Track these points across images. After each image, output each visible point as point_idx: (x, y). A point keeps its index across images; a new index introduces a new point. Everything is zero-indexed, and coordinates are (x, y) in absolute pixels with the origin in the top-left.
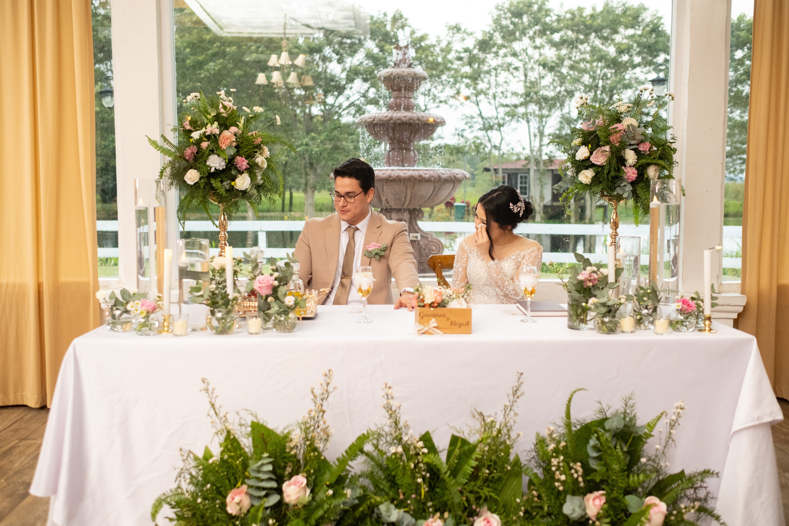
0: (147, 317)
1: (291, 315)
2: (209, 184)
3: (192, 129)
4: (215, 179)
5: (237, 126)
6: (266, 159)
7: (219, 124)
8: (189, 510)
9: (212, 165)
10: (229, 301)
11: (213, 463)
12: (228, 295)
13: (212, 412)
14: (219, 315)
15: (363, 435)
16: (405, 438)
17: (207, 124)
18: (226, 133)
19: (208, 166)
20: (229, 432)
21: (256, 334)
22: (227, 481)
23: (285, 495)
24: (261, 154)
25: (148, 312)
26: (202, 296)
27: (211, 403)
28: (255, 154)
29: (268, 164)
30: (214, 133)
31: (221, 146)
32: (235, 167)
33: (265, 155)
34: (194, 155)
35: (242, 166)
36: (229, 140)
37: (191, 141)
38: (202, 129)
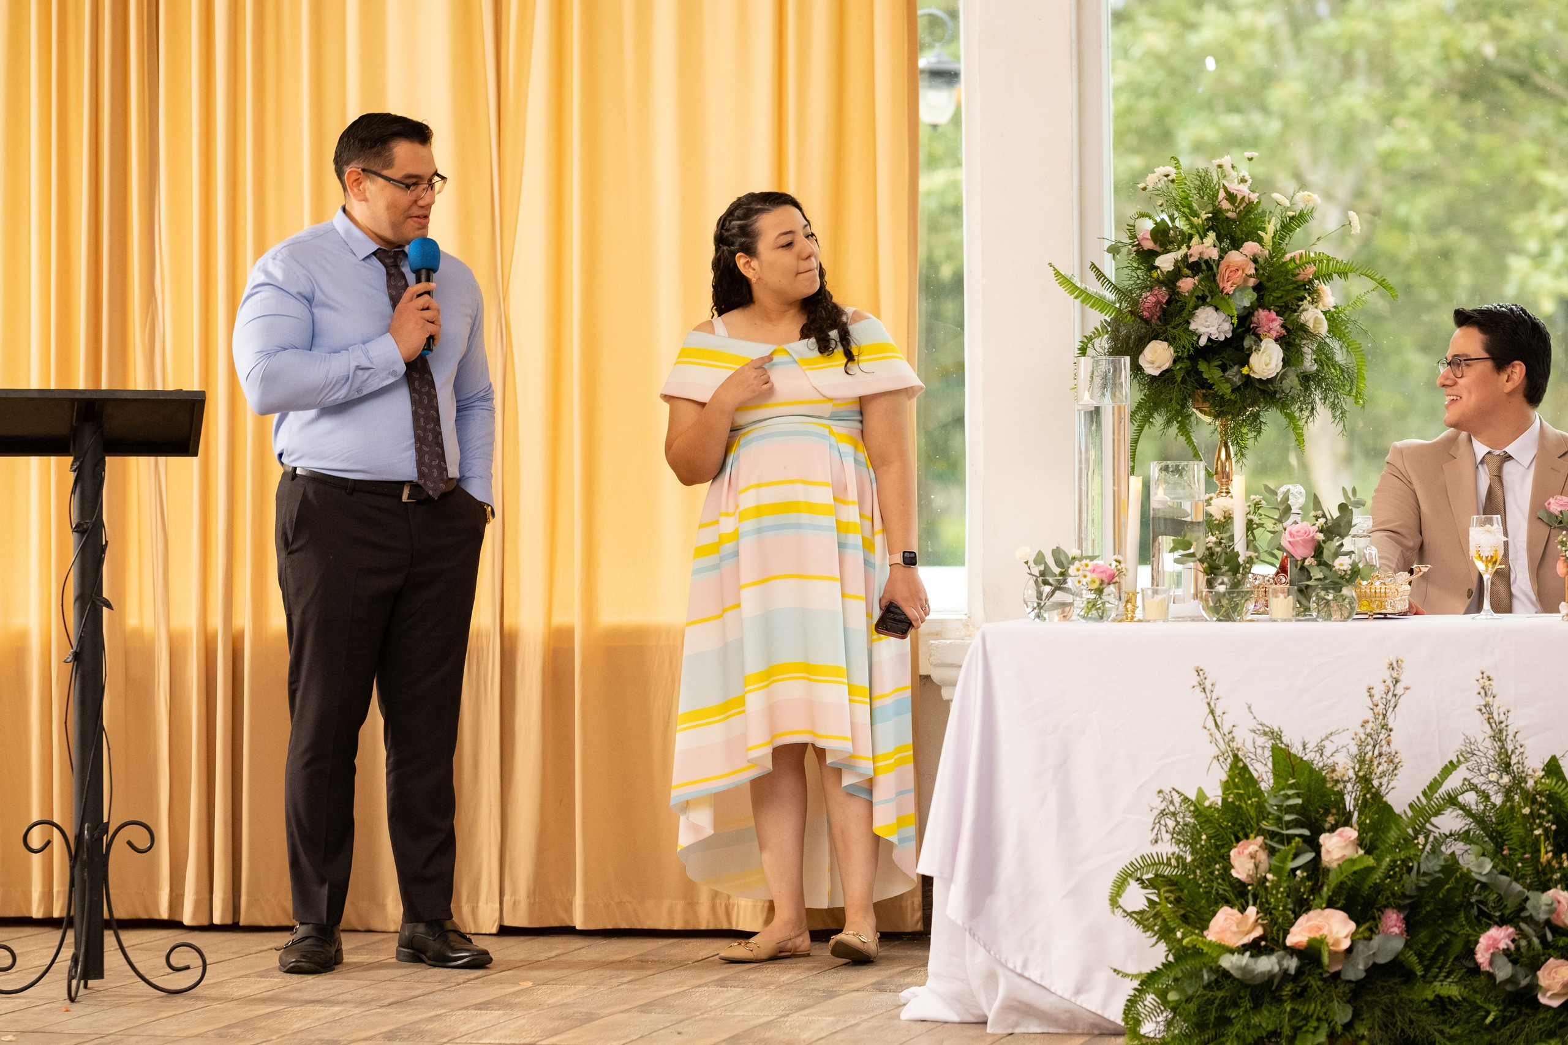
0: (1100, 591)
1: (1345, 591)
2: (1193, 373)
3: (1158, 249)
4: (1208, 361)
5: (1260, 240)
6: (1325, 313)
7: (1218, 237)
8: (1171, 891)
9: (1202, 330)
10: (1239, 565)
11: (1210, 807)
12: (1237, 555)
13: (1210, 724)
14: (1222, 589)
15: (1451, 762)
16: (1514, 760)
17: (1191, 237)
18: (1234, 257)
19: (1194, 333)
20: (1236, 756)
21: (1285, 620)
22: (1233, 838)
23: (1323, 850)
24: (1313, 302)
25: (1102, 582)
26: (1193, 555)
27: (1209, 704)
28: (1300, 303)
29: (1329, 325)
30: (1206, 257)
31: (1221, 286)
32: (1253, 334)
33: (1324, 306)
34: (1161, 307)
35: (1269, 332)
36: (1240, 272)
37: (1155, 275)
38: (1179, 248)
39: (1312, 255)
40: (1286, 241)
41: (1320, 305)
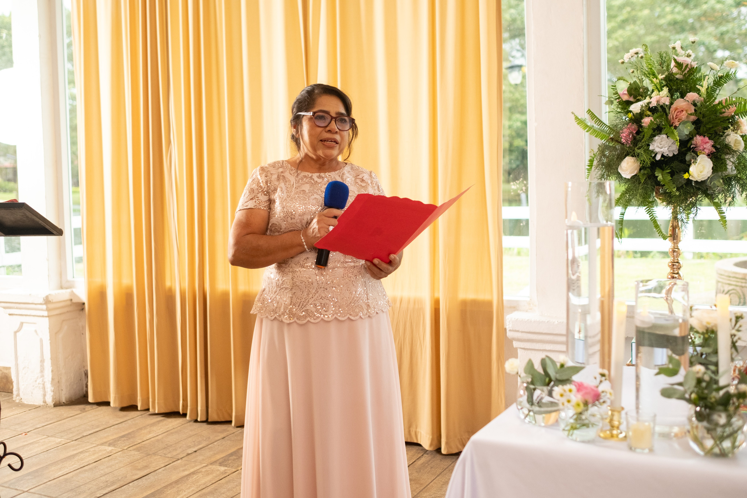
3: (632, 99)
5: (698, 91)
6: (742, 136)
7: (670, 90)
9: (658, 150)
17: (653, 91)
18: (680, 103)
19: (651, 151)
24: (734, 130)
25: (586, 404)
28: (726, 131)
29: (745, 144)
30: (661, 104)
31: (672, 121)
32: (692, 152)
33: (741, 132)
34: (633, 136)
35: (703, 150)
36: (684, 112)
37: (630, 115)
38: (645, 98)
39: (734, 99)
40: (717, 92)
41: (739, 131)
